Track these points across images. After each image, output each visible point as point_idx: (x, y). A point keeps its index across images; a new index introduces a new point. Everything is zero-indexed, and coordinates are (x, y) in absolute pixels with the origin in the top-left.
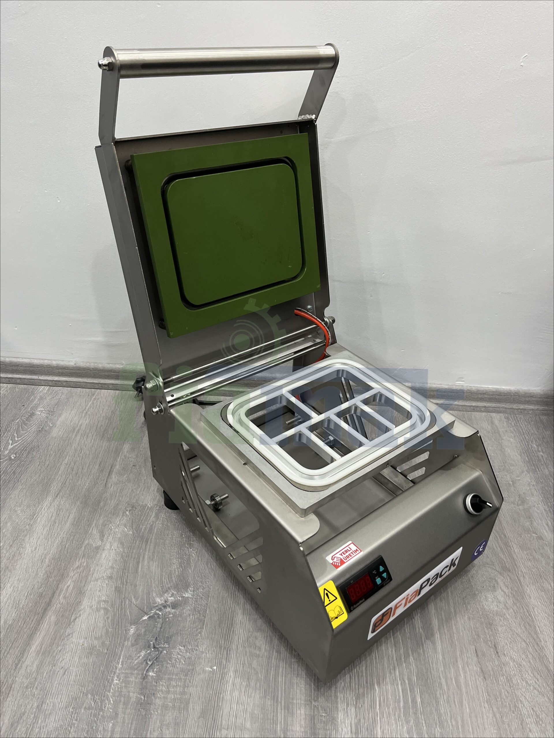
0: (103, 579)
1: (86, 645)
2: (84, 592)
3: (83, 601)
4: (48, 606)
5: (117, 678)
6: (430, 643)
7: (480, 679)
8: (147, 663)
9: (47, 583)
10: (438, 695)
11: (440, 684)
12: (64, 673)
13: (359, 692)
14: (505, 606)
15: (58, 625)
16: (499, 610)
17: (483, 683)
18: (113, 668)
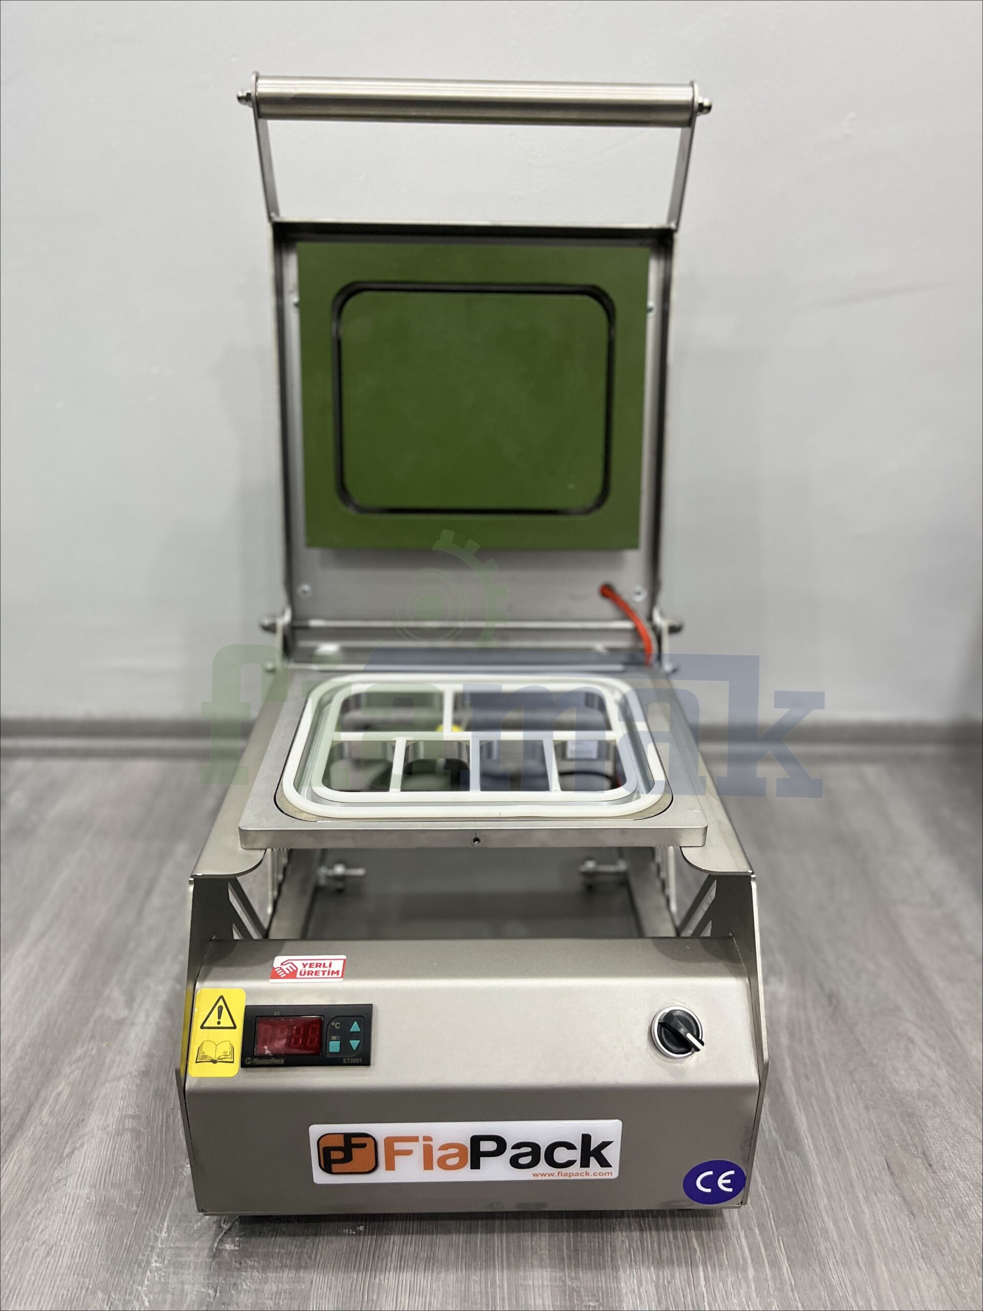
0: (131, 1077)
1: (94, 1199)
2: (91, 1103)
3: (89, 1117)
4: (18, 1130)
5: (158, 1257)
6: (796, 1156)
7: (902, 1216)
8: (220, 1227)
9: (17, 1088)
10: (823, 1252)
11: (825, 1231)
12: (48, 1254)
13: (660, 1257)
14: (933, 1080)
15: (37, 1165)
16: (922, 1089)
17: (911, 1224)
18: (149, 1239)
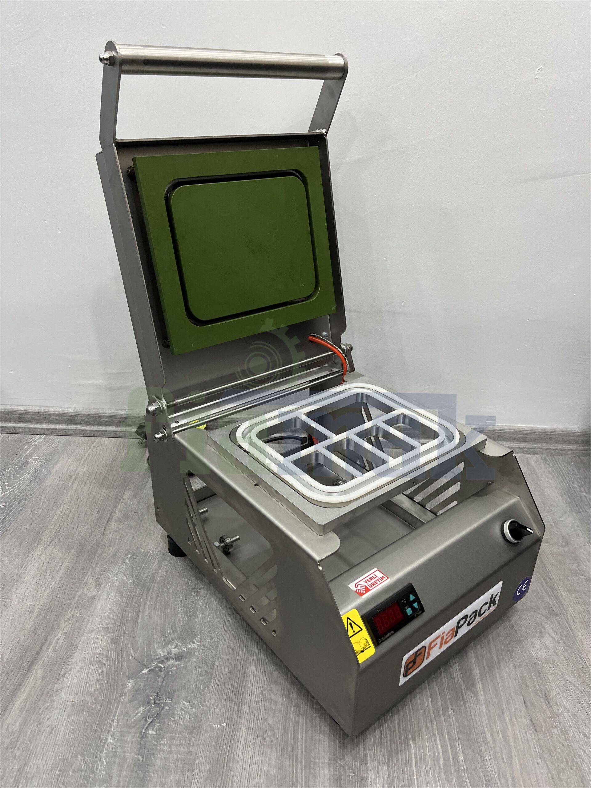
0: (98, 631)
1: (77, 701)
2: (76, 645)
3: (75, 654)
4: (35, 660)
5: (112, 737)
6: (472, 694)
7: (530, 732)
8: (146, 720)
9: (35, 635)
10: (483, 751)
11: (485, 739)
12: (51, 733)
13: (391, 749)
14: (555, 652)
15: (45, 680)
16: (548, 657)
17: (535, 737)
18: (107, 726)
